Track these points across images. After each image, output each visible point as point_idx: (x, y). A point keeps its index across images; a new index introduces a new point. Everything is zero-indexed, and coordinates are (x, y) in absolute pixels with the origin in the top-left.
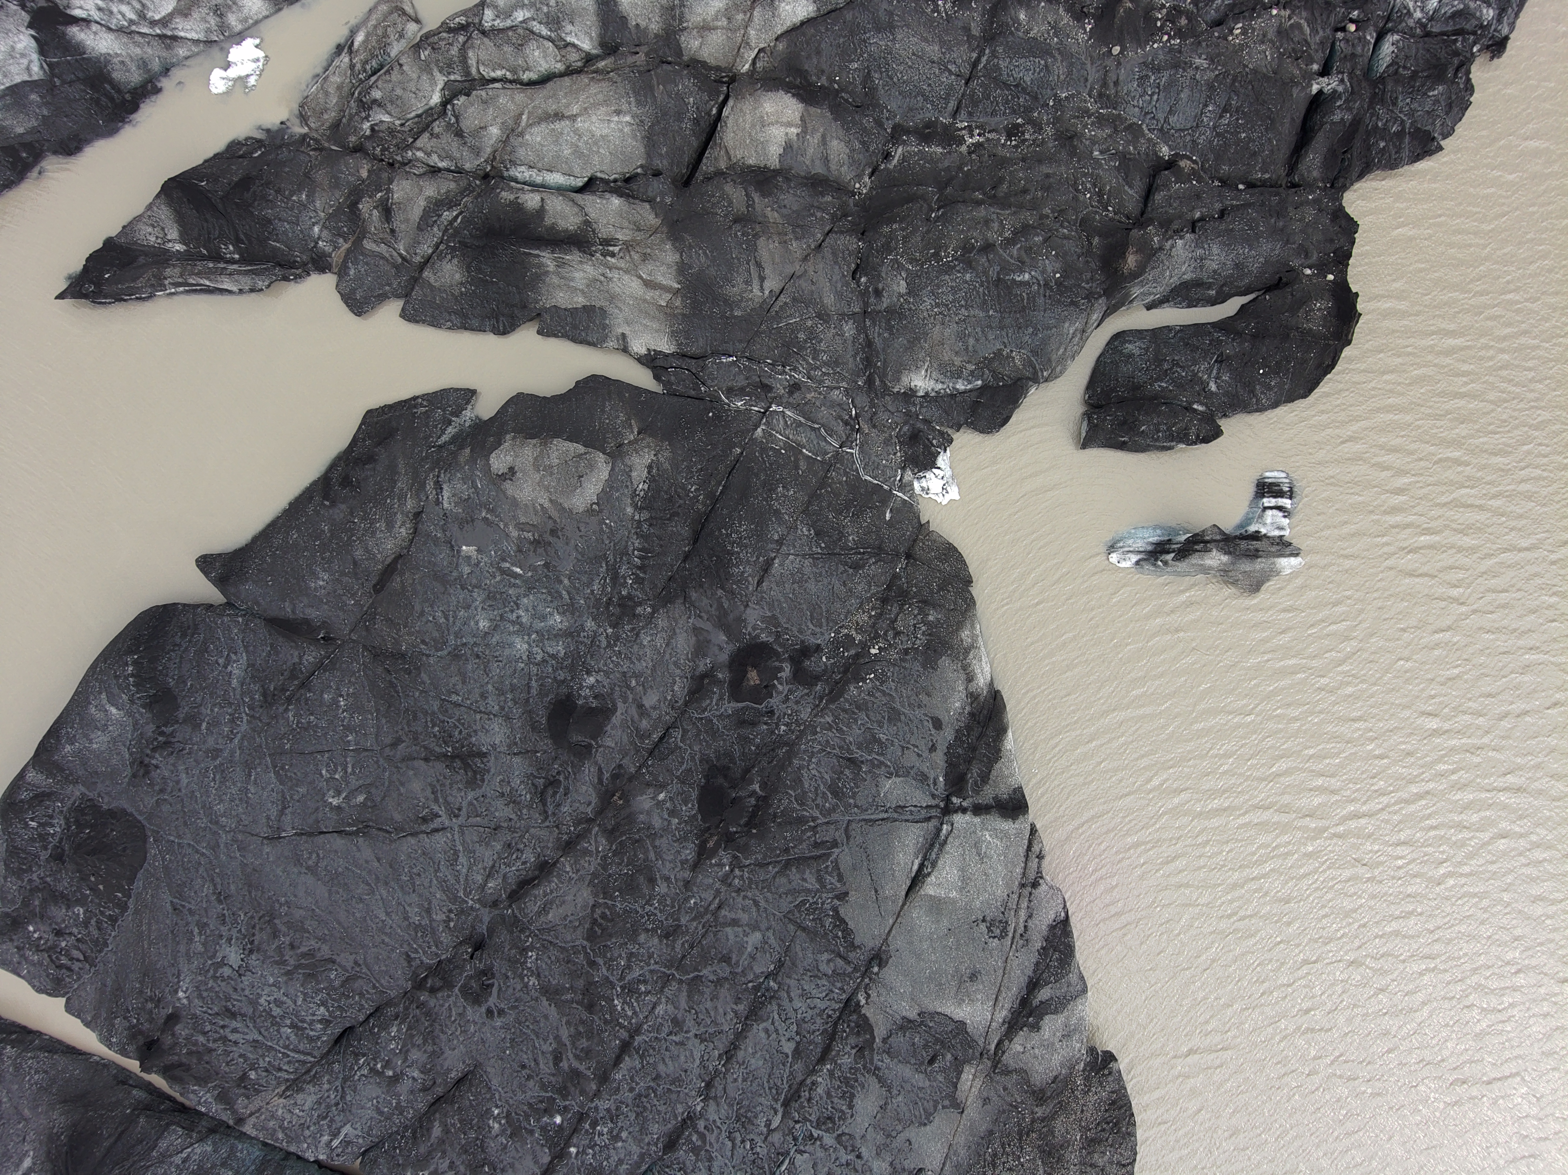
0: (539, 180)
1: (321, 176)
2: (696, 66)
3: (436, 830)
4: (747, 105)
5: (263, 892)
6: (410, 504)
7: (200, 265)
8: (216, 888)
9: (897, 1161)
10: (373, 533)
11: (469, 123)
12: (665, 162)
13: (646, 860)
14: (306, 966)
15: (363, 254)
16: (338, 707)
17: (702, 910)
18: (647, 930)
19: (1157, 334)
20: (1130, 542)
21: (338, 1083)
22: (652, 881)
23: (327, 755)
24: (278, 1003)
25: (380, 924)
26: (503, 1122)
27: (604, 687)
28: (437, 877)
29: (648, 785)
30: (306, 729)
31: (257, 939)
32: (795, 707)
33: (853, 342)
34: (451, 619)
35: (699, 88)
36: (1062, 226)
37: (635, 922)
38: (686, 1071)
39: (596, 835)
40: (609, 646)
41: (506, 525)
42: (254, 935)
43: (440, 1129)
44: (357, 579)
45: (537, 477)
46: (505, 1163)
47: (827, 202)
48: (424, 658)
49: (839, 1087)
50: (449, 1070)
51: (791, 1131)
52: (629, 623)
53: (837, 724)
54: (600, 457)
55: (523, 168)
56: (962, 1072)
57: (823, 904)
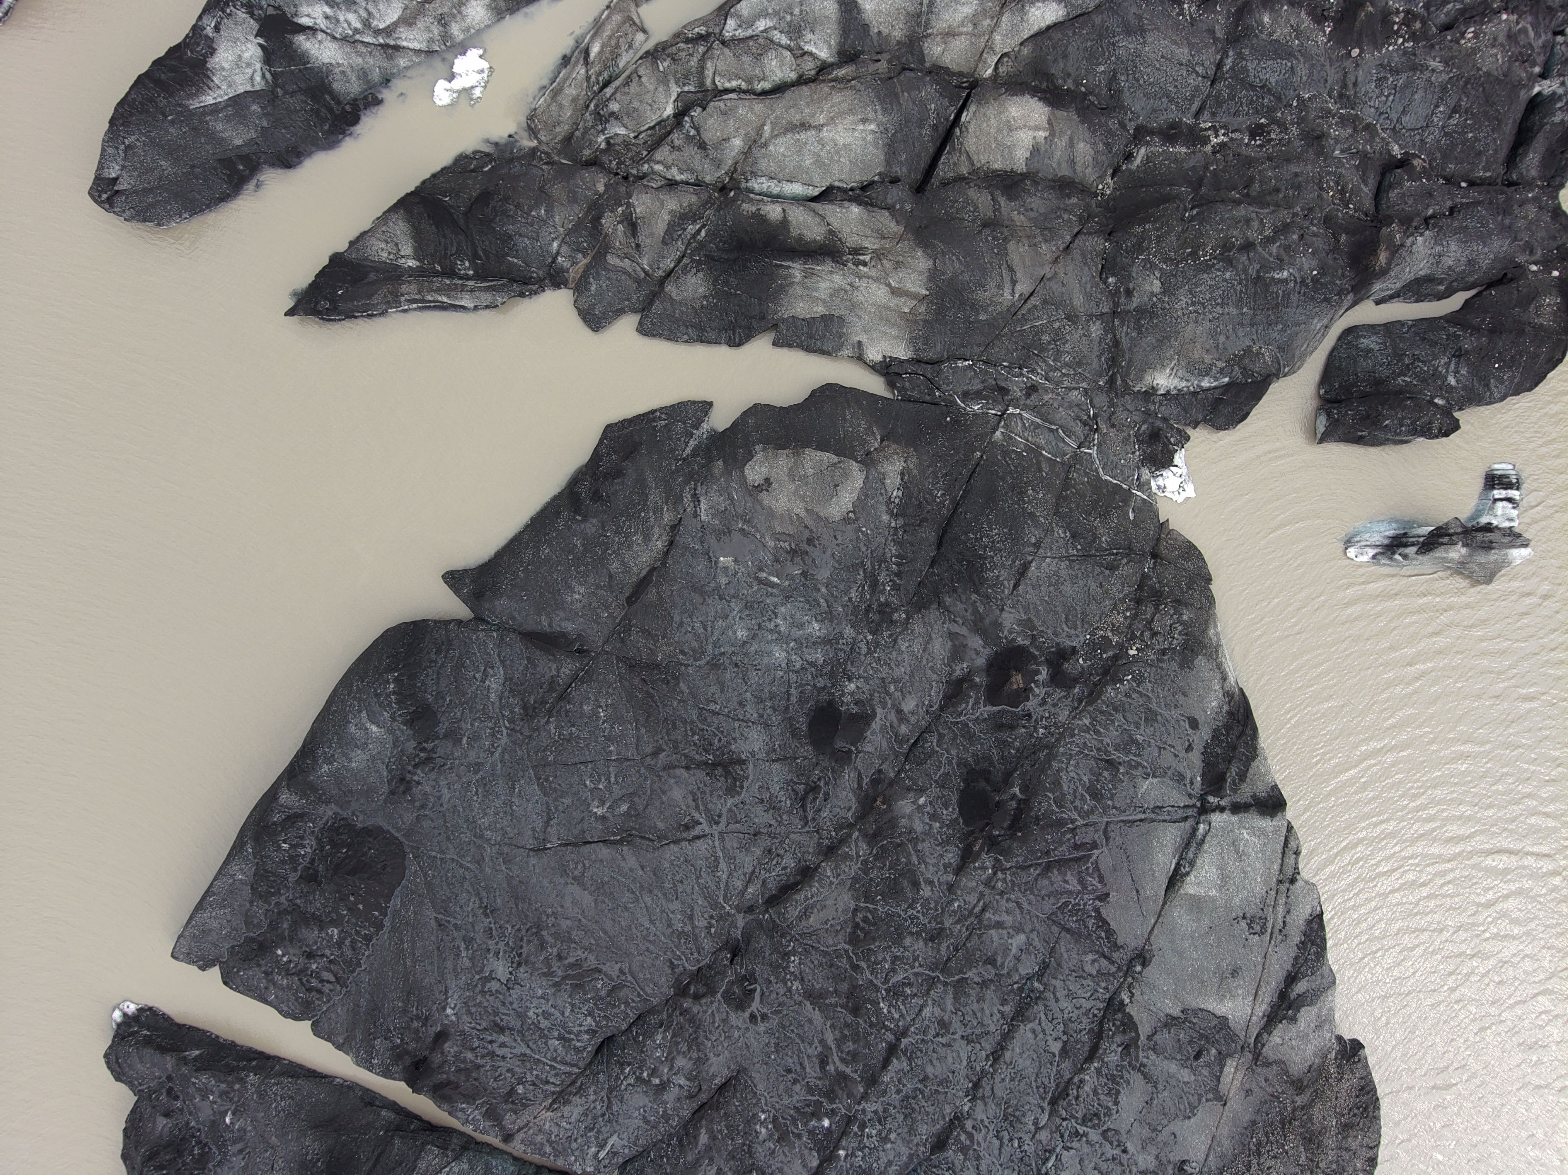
0: (776, 190)
1: (557, 190)
2: (937, 72)
3: (698, 837)
4: (991, 111)
5: (530, 904)
6: (668, 517)
7: (437, 282)
8: (481, 902)
9: (1162, 1154)
10: (630, 547)
11: (710, 135)
12: (904, 169)
13: (909, 862)
14: (572, 977)
15: (605, 269)
16: (598, 717)
17: (966, 912)
18: (912, 934)
19: (1389, 329)
20: (1367, 536)
21: (603, 1094)
22: (916, 885)
23: (590, 766)
24: (546, 1015)
25: (645, 932)
26: (770, 1126)
27: (864, 693)
28: (699, 885)
29: (909, 789)
30: (569, 741)
31: (525, 951)
32: (1053, 710)
33: (1100, 342)
34: (709, 629)
35: (941, 94)
36: (1312, 224)
37: (899, 925)
38: (953, 1072)
39: (856, 840)
40: (869, 652)
41: (762, 535)
42: (521, 947)
43: (707, 1136)
44: (612, 592)
45: (793, 487)
46: (774, 1167)
47: (1072, 205)
48: (683, 668)
49: (1106, 1084)
50: (714, 1076)
51: (1058, 1128)
52: (888, 629)
53: (1094, 726)
54: (854, 467)
55: (763, 180)
56: (1224, 1065)
57: (1085, 905)
